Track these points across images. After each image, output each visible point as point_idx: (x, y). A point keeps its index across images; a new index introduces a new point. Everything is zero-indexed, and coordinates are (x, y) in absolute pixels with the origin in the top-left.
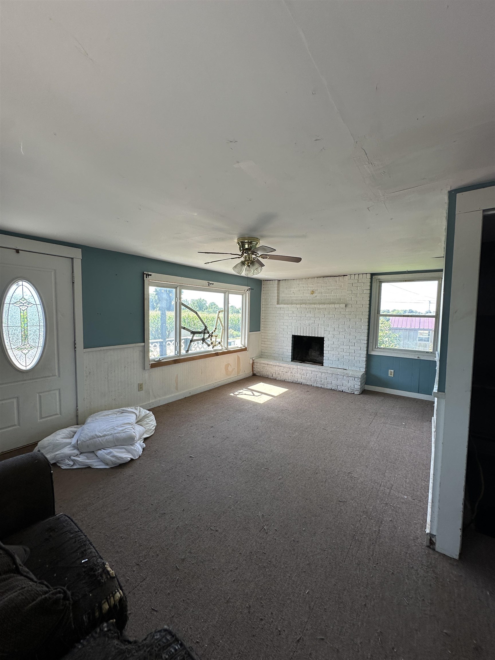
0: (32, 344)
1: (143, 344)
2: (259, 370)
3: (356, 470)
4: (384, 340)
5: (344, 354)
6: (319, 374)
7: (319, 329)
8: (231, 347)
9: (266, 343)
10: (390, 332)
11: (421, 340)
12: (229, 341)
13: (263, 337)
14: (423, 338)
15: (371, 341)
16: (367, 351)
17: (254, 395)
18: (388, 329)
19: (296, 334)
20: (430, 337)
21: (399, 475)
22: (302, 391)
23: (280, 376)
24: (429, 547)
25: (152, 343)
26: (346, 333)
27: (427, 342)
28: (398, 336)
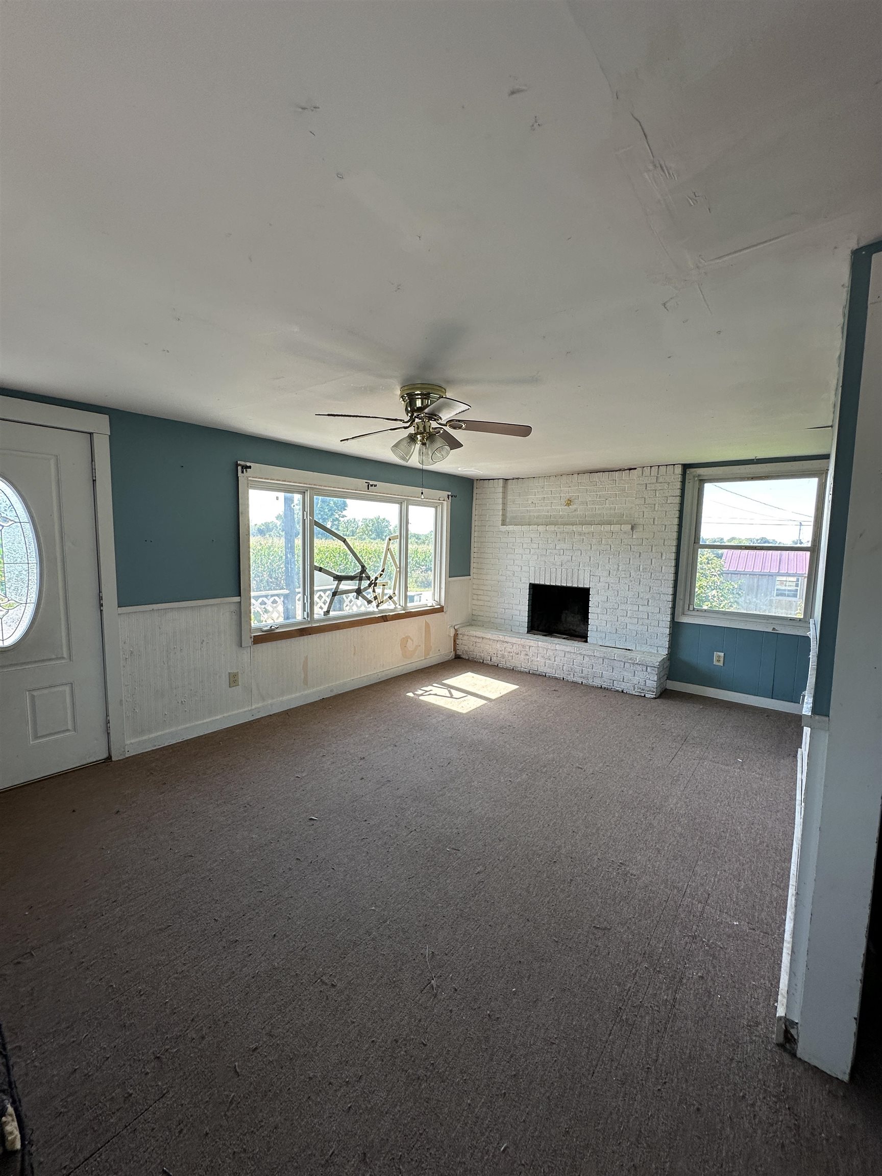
0: (13, 597)
1: (237, 599)
2: (466, 648)
3: (636, 857)
4: (709, 594)
5: (627, 620)
6: (579, 658)
7: (581, 572)
8: (412, 606)
9: (480, 597)
10: (721, 579)
11: (781, 594)
12: (409, 594)
13: (475, 587)
14: (785, 590)
15: (680, 595)
16: (673, 614)
17: (452, 697)
18: (719, 573)
19: (537, 582)
20: (799, 588)
21: (725, 871)
22: (544, 690)
23: (504, 660)
24: (781, 1046)
25: (257, 598)
26: (631, 581)
27: (793, 599)
28: (736, 586)
